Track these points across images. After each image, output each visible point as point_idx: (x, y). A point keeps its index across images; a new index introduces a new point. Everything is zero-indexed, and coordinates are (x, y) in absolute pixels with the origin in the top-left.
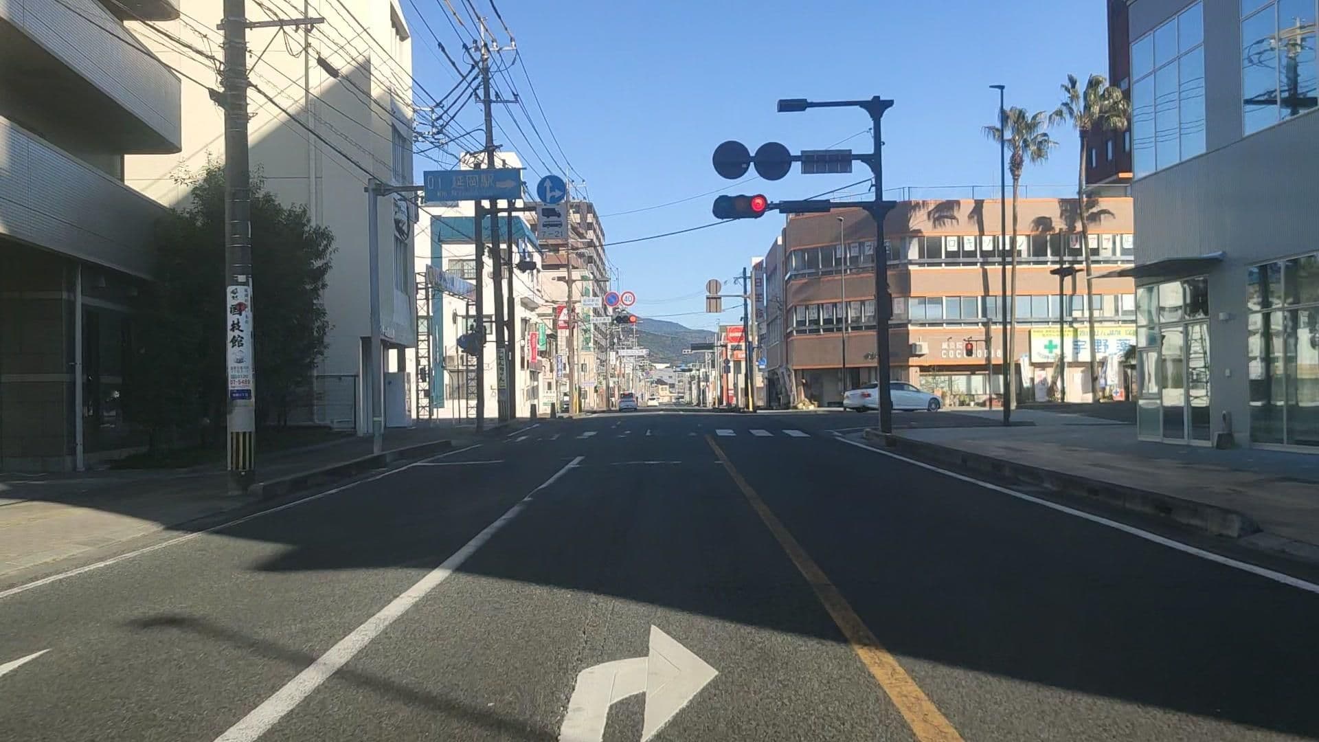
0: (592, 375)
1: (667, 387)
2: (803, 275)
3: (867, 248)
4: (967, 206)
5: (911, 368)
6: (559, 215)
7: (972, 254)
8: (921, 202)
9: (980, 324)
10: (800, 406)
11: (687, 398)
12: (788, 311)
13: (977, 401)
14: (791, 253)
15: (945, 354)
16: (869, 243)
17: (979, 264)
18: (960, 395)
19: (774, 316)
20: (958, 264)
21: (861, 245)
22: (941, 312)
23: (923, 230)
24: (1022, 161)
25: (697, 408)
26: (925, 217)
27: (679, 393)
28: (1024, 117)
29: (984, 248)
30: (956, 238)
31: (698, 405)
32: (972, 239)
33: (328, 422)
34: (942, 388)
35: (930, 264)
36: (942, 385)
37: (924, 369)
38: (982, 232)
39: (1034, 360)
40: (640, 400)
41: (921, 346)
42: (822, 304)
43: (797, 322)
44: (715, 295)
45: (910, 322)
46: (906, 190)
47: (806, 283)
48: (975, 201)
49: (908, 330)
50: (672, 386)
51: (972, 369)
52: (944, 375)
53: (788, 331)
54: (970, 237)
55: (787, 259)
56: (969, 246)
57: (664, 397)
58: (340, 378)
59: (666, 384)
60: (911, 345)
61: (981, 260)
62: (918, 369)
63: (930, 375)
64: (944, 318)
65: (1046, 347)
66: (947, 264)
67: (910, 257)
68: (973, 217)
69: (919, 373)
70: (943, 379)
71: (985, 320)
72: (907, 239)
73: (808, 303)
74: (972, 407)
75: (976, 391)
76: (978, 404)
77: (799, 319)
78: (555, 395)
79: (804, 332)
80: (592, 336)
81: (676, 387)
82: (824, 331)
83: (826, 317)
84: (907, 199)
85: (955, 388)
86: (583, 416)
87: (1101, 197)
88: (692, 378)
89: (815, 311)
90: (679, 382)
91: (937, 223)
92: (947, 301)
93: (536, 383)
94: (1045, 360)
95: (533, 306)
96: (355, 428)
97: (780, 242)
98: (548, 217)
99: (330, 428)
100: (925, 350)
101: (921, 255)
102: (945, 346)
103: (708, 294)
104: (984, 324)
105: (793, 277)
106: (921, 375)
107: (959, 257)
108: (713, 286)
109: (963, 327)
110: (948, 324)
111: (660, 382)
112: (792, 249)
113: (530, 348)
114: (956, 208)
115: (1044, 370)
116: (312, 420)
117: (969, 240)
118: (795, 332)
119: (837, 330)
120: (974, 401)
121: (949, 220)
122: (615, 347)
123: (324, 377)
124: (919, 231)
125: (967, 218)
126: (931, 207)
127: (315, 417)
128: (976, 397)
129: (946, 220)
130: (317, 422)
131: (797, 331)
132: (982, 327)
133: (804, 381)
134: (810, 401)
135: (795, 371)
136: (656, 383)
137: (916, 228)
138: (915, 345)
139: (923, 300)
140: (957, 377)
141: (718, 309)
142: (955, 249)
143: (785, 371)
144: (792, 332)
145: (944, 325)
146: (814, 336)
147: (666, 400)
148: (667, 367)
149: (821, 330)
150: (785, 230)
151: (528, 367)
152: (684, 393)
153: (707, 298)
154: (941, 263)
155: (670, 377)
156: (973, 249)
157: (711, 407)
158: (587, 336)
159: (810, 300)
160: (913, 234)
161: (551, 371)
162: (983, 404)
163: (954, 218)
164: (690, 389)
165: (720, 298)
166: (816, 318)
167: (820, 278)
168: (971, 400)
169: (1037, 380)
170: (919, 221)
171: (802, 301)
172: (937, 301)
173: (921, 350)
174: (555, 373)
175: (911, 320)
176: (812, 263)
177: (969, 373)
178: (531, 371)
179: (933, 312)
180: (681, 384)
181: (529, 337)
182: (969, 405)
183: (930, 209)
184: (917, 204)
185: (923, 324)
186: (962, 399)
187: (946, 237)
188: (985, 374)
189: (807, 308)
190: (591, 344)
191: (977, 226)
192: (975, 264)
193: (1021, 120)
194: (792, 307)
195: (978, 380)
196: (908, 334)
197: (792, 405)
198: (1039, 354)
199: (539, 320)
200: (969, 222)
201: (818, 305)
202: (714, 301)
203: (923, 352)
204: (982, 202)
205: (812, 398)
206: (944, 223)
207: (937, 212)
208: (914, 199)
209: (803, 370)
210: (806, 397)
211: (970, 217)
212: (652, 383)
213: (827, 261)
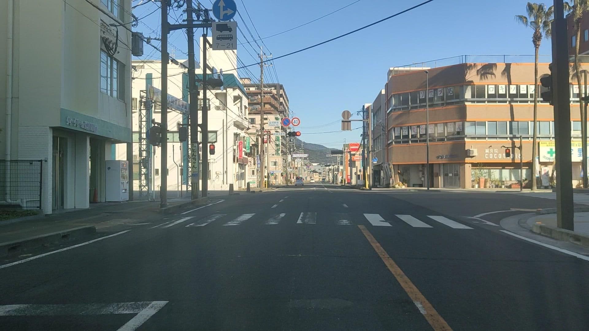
0: (280, 167)
1: (318, 174)
2: (399, 109)
3: (439, 93)
4: (501, 67)
5: (466, 165)
6: (230, 30)
7: (504, 96)
8: (473, 65)
9: (508, 138)
10: (397, 186)
11: (327, 179)
12: (389, 131)
13: (506, 185)
14: (391, 97)
15: (487, 156)
16: (440, 89)
17: (508, 102)
18: (496, 181)
19: (379, 135)
20: (495, 102)
21: (435, 90)
22: (486, 130)
23: (474, 81)
24: (541, 36)
25: (333, 185)
26: (475, 73)
27: (323, 177)
28: (542, 9)
29: (511, 92)
30: (494, 86)
31: (333, 182)
32: (504, 86)
33: (18, 202)
34: (485, 176)
35: (478, 102)
36: (485, 175)
37: (474, 165)
38: (510, 83)
39: (541, 161)
40: (305, 180)
41: (473, 151)
42: (411, 126)
43: (395, 137)
44: (347, 120)
45: (466, 136)
46: (464, 57)
47: (401, 114)
48: (506, 64)
49: (465, 141)
50: (320, 173)
51: (503, 165)
52: (485, 169)
53: (389, 142)
54: (502, 86)
55: (389, 101)
56: (502, 91)
57: (316, 178)
58: (31, 162)
59: (317, 172)
60: (467, 150)
61: (509, 99)
62: (470, 165)
63: (477, 169)
64: (487, 134)
65: (548, 153)
66: (489, 102)
67: (466, 97)
68: (504, 74)
69: (471, 167)
70: (485, 171)
71: (511, 136)
72: (465, 87)
73: (401, 126)
74: (503, 189)
75: (506, 179)
76: (507, 187)
77: (396, 135)
78: (256, 177)
79: (399, 142)
80: (280, 148)
81: (322, 174)
82: (411, 142)
83: (413, 133)
84: (464, 62)
85: (492, 177)
86: (270, 190)
87: (582, 63)
88: (330, 170)
89: (406, 130)
90: (323, 172)
91: (483, 77)
92: (488, 124)
93: (243, 171)
94: (548, 161)
95: (242, 127)
96: (40, 207)
97: (383, 92)
98: (221, 32)
99: (19, 206)
100: (475, 153)
101: (473, 96)
102: (487, 151)
103: (343, 119)
104: (511, 138)
105: (393, 110)
106: (472, 169)
107: (496, 97)
108: (346, 114)
109: (498, 140)
110: (489, 138)
111: (314, 171)
112: (393, 94)
113: (238, 150)
114: (494, 68)
115: (547, 167)
116: (5, 200)
117: (502, 87)
118: (394, 143)
119: (419, 142)
120: (504, 185)
121: (490, 75)
122: (291, 153)
123: (17, 161)
124: (472, 82)
125: (501, 74)
126: (479, 67)
127: (8, 196)
128: (505, 182)
129: (488, 75)
130: (9, 201)
131: (395, 142)
132: (510, 140)
133: (399, 171)
134: (403, 183)
135: (394, 165)
136: (313, 172)
137: (470, 80)
138: (470, 151)
139: (474, 123)
140: (495, 170)
141: (348, 128)
142: (493, 92)
143: (387, 165)
144: (392, 142)
145: (487, 138)
146: (405, 145)
147: (317, 180)
148: (318, 165)
149: (410, 142)
150: (387, 84)
151: (237, 161)
152: (326, 177)
153: (342, 122)
154: (485, 101)
155: (319, 169)
156: (504, 93)
157: (339, 184)
158: (278, 148)
159: (402, 124)
160: (469, 84)
161: (254, 164)
162: (510, 187)
163: (493, 74)
164: (329, 175)
165: (350, 122)
166: (407, 134)
167: (409, 111)
168: (502, 184)
169: (543, 173)
170: (472, 76)
171: (398, 124)
172: (483, 124)
173: (473, 153)
174: (256, 165)
175: (466, 135)
176: (405, 102)
177: (501, 168)
178: (239, 164)
179: (480, 131)
180: (324, 172)
181: (238, 144)
182: (501, 187)
183: (479, 68)
184: (471, 65)
185: (474, 138)
186: (497, 183)
187: (488, 85)
188: (511, 169)
189: (401, 128)
190: (280, 152)
191: (507, 79)
192: (505, 102)
193: (541, 11)
194: (392, 128)
195: (506, 173)
196: (465, 143)
197: (391, 185)
198: (544, 157)
199: (247, 136)
200: (502, 77)
201: (408, 127)
202: (346, 123)
203: (474, 155)
204: (510, 64)
205: (404, 181)
206: (487, 78)
207: (482, 70)
208: (470, 62)
209: (398, 165)
210: (400, 181)
211: (503, 73)
212: (311, 172)
213: (414, 101)
